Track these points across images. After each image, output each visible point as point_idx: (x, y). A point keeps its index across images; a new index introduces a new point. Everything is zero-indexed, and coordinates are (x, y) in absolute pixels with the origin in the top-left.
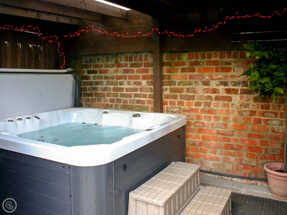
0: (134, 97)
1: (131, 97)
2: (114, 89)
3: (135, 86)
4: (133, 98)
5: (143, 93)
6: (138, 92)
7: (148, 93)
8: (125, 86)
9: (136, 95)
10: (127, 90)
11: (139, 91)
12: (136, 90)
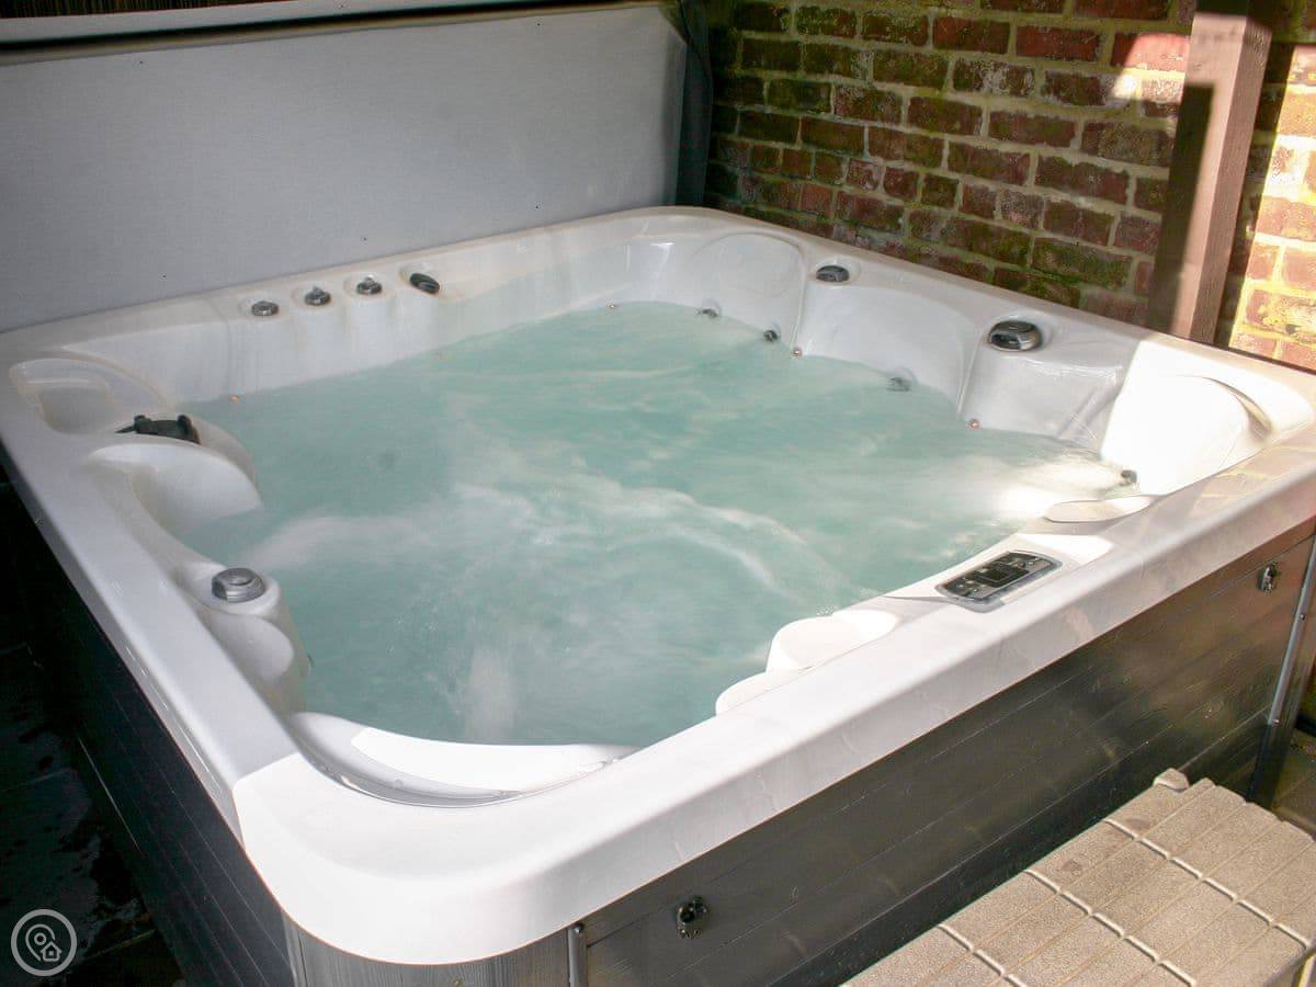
0: (1040, 181)
1: (1019, 178)
2: (919, 111)
3: (1056, 109)
4: (1030, 188)
5: (1101, 162)
6: (1072, 155)
7: (1137, 171)
8: (991, 100)
9: (1053, 174)
10: (1001, 126)
11: (1076, 144)
12: (1060, 134)
